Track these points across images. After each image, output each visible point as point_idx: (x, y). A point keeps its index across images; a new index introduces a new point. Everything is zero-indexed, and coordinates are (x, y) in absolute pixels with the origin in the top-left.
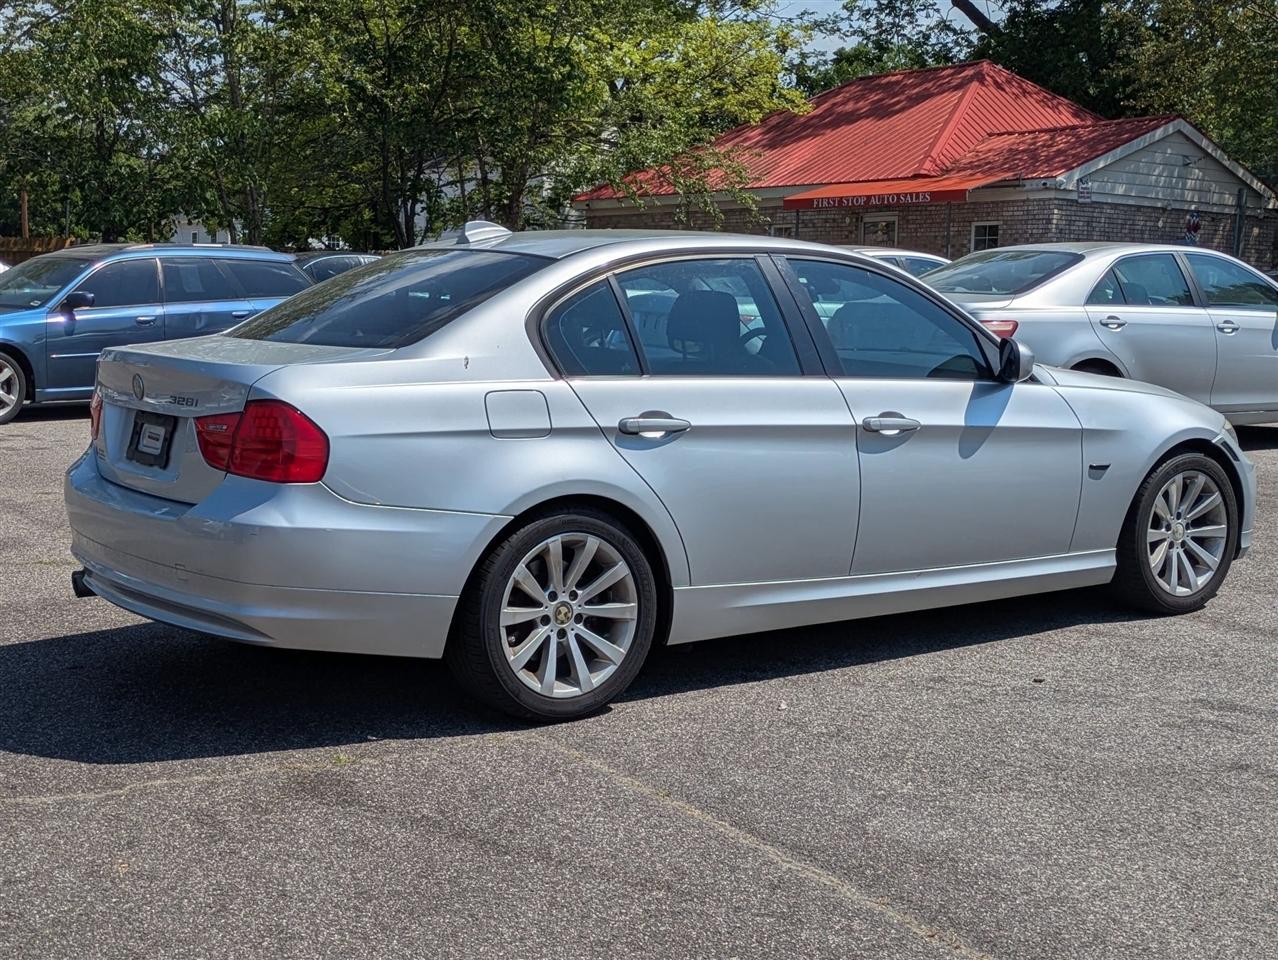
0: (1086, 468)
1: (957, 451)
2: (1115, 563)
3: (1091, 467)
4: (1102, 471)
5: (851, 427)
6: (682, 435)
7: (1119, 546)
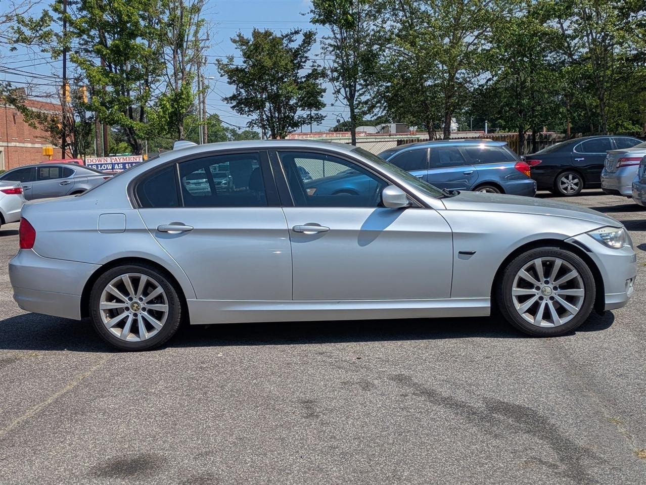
0: (456, 253)
1: (357, 243)
2: (489, 305)
3: (460, 253)
4: (471, 255)
5: (286, 230)
6: (188, 233)
7: (492, 296)
